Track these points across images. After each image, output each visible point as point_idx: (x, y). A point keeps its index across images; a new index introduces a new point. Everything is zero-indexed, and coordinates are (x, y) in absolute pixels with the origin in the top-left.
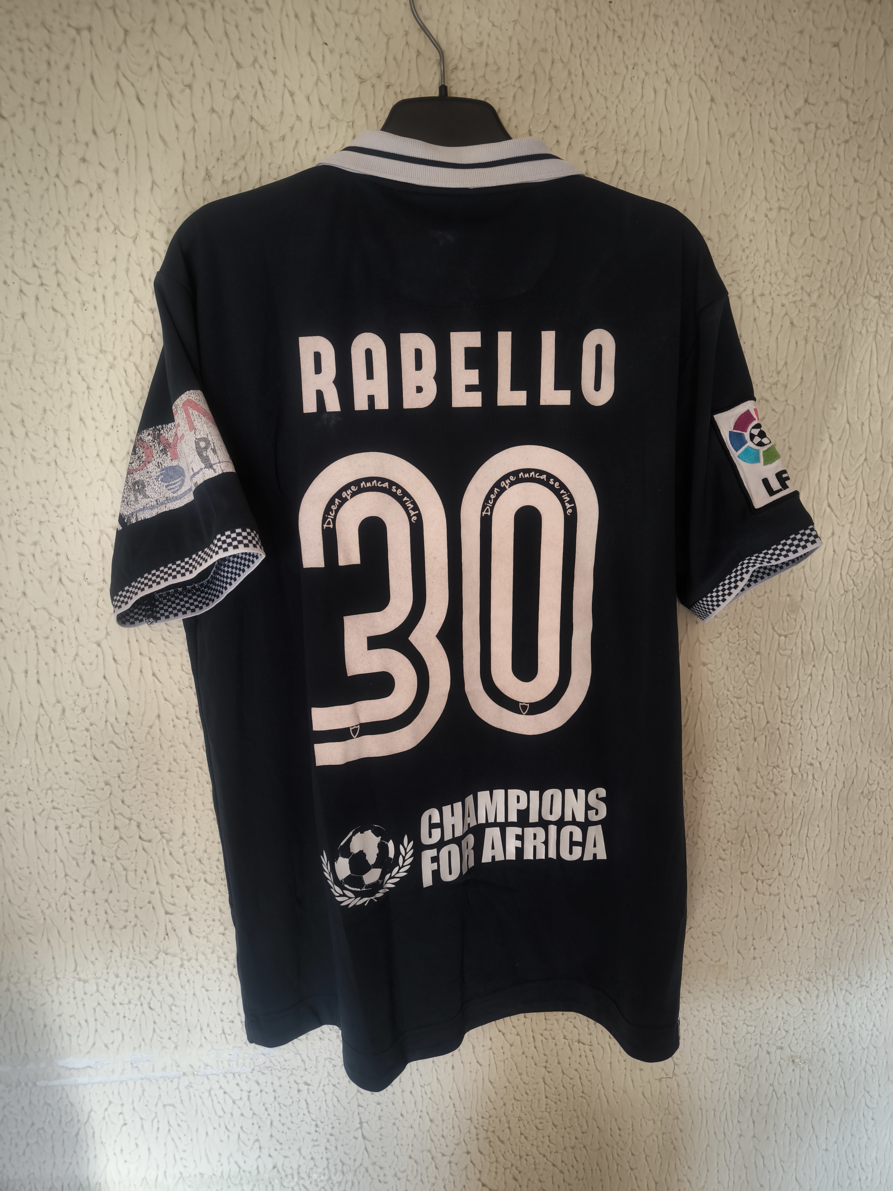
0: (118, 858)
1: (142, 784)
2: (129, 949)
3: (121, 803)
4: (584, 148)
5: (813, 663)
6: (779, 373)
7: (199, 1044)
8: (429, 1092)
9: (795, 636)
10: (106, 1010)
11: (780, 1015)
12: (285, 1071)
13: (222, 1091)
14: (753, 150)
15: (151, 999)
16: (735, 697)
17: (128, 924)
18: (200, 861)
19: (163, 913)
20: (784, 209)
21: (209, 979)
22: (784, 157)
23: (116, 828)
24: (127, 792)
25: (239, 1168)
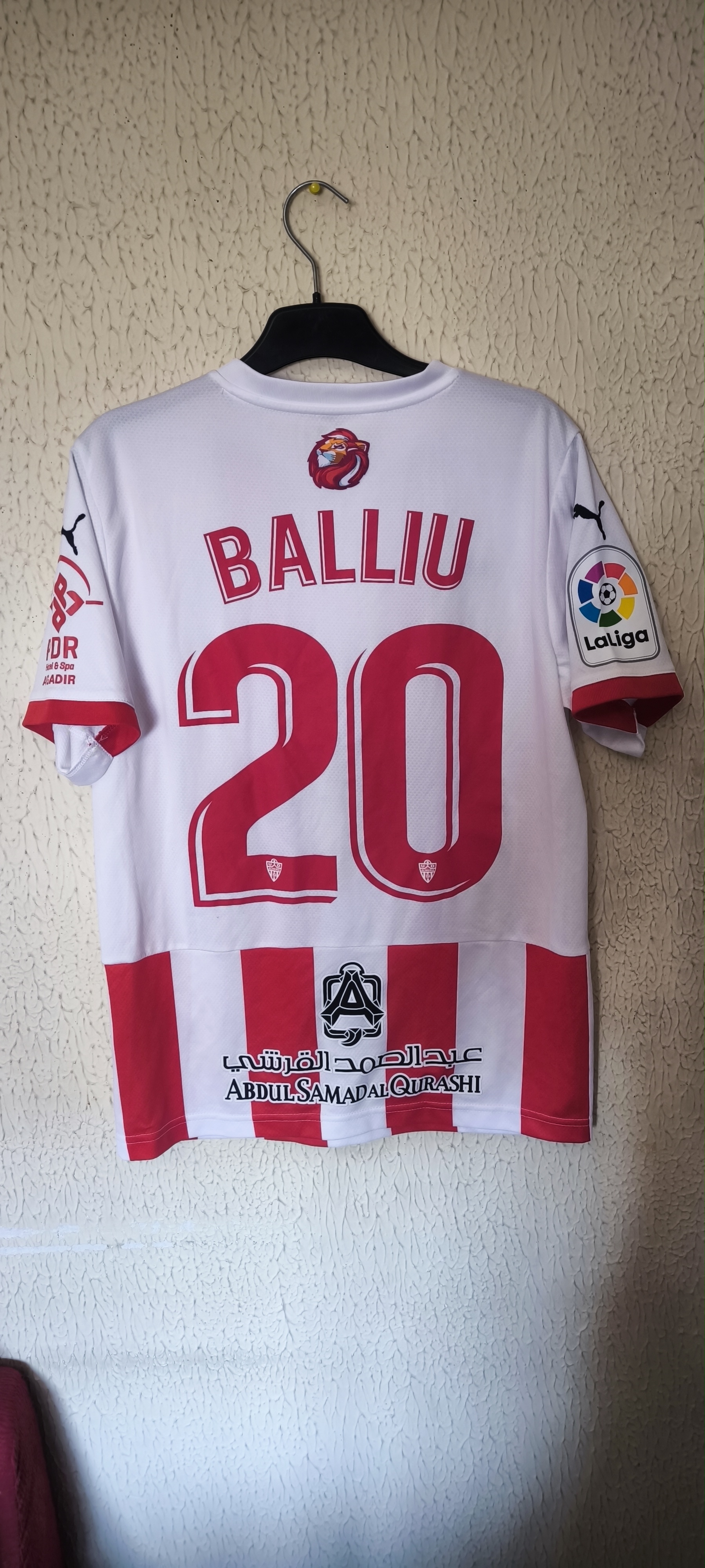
0: (42, 1028)
1: (62, 956)
2: (53, 1119)
3: (43, 973)
6: (665, 538)
7: (123, 1217)
8: (351, 1273)
9: (701, 800)
10: (33, 1181)
12: (207, 1246)
13: (145, 1266)
14: (624, 326)
15: (75, 1170)
17: (52, 1094)
19: (85, 1083)
25: (165, 1348)
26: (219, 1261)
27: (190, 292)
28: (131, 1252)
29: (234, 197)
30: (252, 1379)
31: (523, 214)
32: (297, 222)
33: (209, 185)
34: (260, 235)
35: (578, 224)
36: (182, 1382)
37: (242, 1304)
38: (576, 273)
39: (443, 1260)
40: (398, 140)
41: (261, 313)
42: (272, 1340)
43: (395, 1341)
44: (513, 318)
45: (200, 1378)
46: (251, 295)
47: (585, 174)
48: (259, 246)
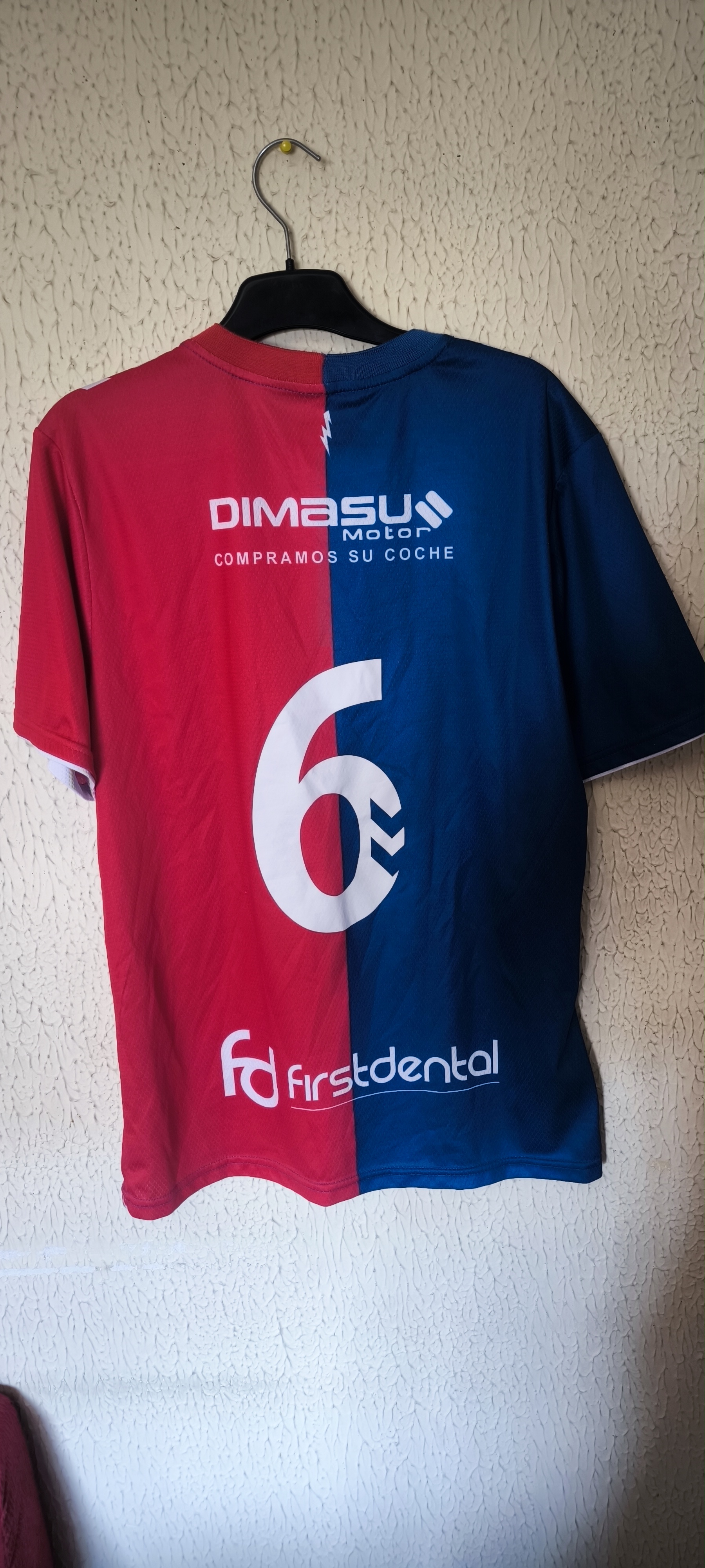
0: (22, 1043)
1: (41, 968)
2: (36, 1137)
3: (21, 986)
4: (442, 302)
6: (671, 515)
7: (111, 1238)
8: (350, 1297)
10: (18, 1201)
12: (199, 1269)
14: (622, 287)
15: (60, 1190)
17: (35, 1111)
19: (68, 1099)
20: (661, 344)
22: (656, 292)
24: (28, 975)
25: (159, 1373)
26: (212, 1284)
27: (156, 262)
28: (121, 1274)
29: (201, 159)
30: (249, 1405)
31: (511, 169)
32: (268, 184)
33: (173, 146)
34: (229, 199)
35: (571, 178)
36: (177, 1408)
37: (238, 1328)
38: (569, 231)
39: (446, 1283)
40: (375, 93)
41: (232, 284)
42: (270, 1366)
43: (398, 1366)
44: (502, 281)
45: (196, 1404)
46: (220, 264)
47: (578, 124)
48: (228, 211)
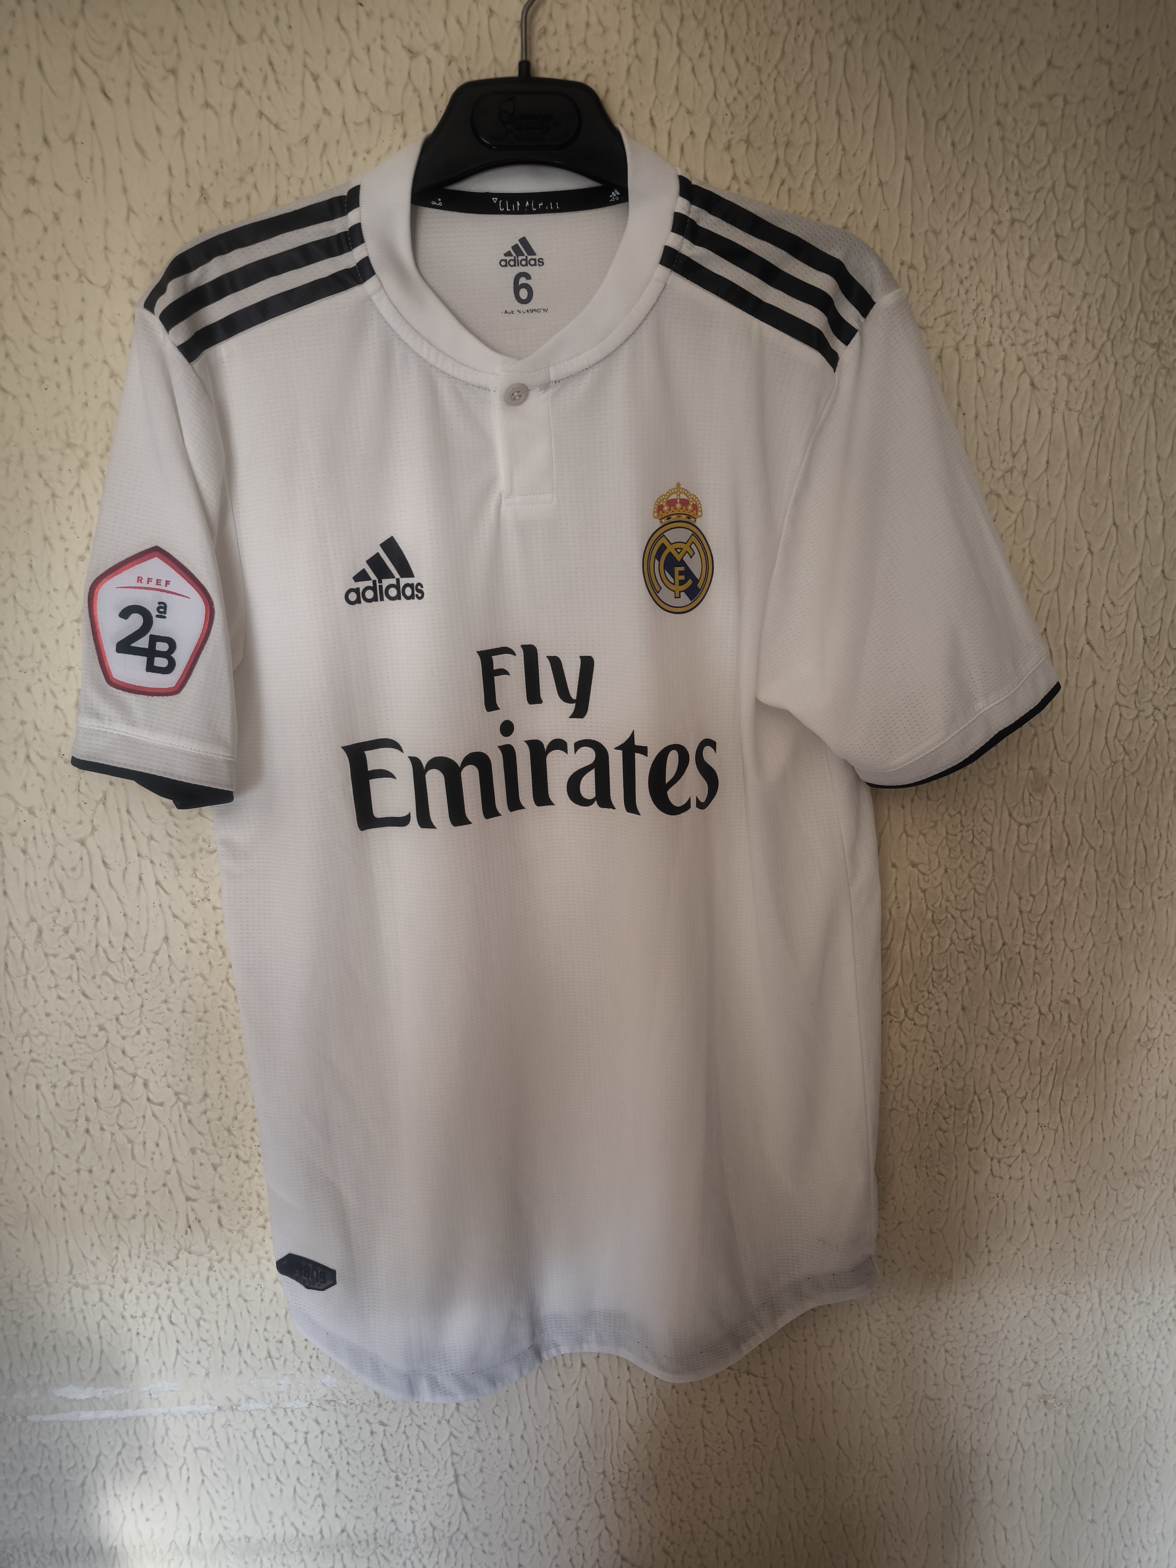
0: (121, 1127)
1: (148, 1030)
2: (140, 1246)
3: (121, 1053)
4: (729, 141)
5: (1067, 863)
6: (1014, 456)
7: (238, 1370)
8: (546, 1437)
9: (1041, 824)
10: (114, 1325)
11: (1027, 1341)
12: (353, 1406)
13: (270, 1432)
14: (973, 137)
15: (172, 1311)
16: (957, 909)
17: (138, 1213)
18: (229, 1131)
19: (183, 1199)
20: (1019, 221)
21: (247, 1286)
22: (1018, 146)
23: (116, 1087)
24: (129, 1039)
25: (297, 1531)
26: (370, 1424)
27: (328, 52)
28: (251, 1415)
37: (401, 1476)
38: (907, 51)
39: (667, 1418)
41: (436, 91)
42: (441, 1519)
43: (602, 1517)
46: (421, 61)
